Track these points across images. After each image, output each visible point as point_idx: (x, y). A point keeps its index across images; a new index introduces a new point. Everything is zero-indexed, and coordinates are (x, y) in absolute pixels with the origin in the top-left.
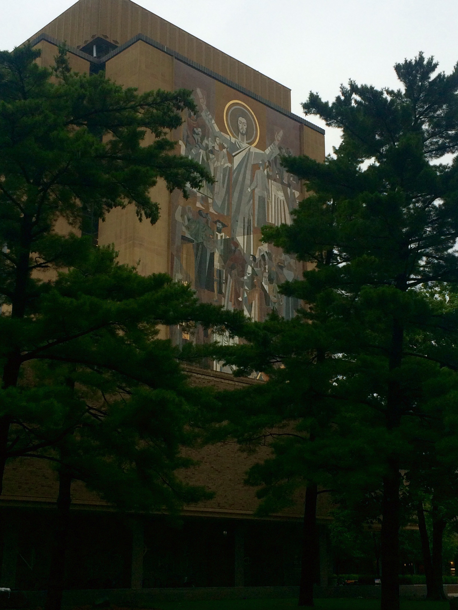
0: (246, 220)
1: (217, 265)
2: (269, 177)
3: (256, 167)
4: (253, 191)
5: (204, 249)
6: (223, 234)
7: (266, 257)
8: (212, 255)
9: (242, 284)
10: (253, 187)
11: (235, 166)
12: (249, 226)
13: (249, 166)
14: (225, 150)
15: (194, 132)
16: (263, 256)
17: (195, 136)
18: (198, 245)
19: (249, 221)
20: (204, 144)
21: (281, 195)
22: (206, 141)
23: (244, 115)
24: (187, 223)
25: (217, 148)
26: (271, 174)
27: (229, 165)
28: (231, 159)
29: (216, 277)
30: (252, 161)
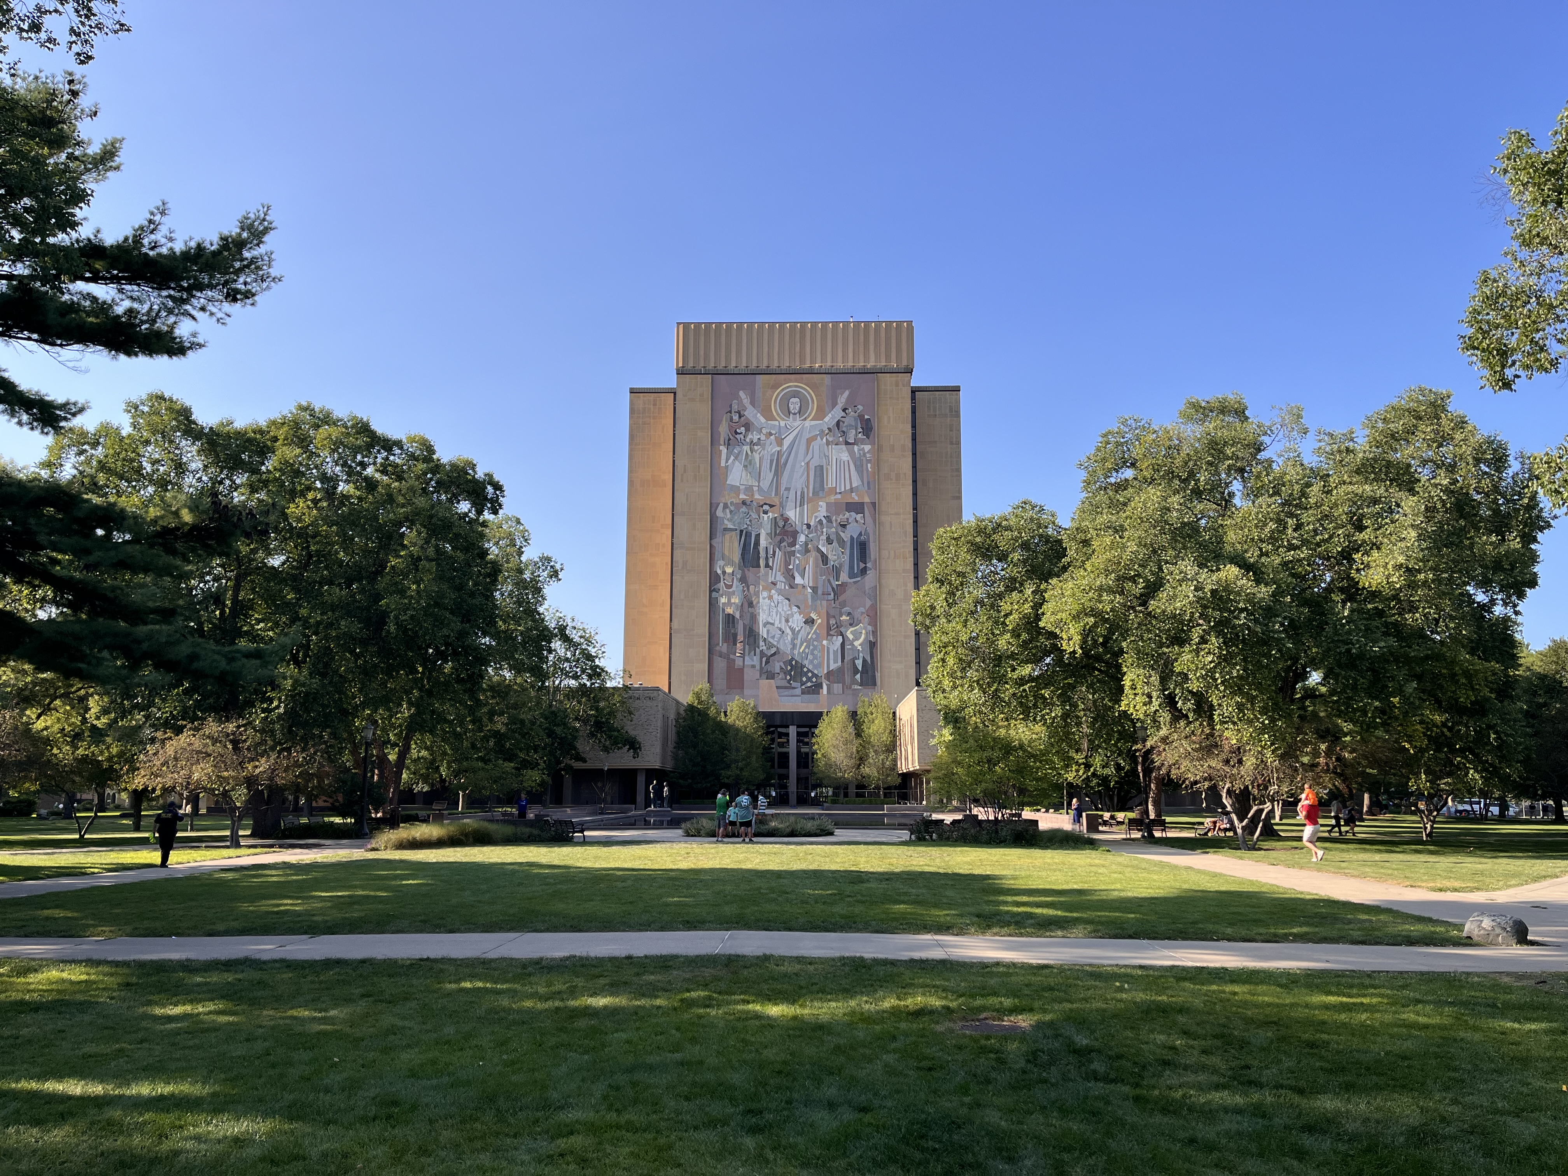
0: (799, 493)
1: (763, 543)
2: (828, 443)
3: (809, 441)
4: (808, 464)
5: (749, 535)
6: (770, 514)
7: (824, 521)
8: (758, 536)
9: (793, 553)
10: (807, 460)
11: (785, 448)
12: (802, 497)
13: (804, 441)
14: (772, 437)
15: (736, 433)
16: (820, 522)
17: (738, 436)
18: (741, 531)
19: (802, 493)
20: (748, 440)
21: (845, 456)
22: (750, 436)
23: (795, 394)
24: (729, 516)
25: (763, 438)
26: (831, 439)
27: (778, 449)
28: (780, 442)
29: (762, 554)
30: (807, 435)
